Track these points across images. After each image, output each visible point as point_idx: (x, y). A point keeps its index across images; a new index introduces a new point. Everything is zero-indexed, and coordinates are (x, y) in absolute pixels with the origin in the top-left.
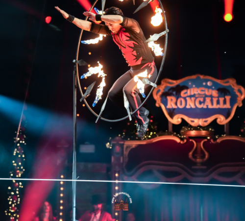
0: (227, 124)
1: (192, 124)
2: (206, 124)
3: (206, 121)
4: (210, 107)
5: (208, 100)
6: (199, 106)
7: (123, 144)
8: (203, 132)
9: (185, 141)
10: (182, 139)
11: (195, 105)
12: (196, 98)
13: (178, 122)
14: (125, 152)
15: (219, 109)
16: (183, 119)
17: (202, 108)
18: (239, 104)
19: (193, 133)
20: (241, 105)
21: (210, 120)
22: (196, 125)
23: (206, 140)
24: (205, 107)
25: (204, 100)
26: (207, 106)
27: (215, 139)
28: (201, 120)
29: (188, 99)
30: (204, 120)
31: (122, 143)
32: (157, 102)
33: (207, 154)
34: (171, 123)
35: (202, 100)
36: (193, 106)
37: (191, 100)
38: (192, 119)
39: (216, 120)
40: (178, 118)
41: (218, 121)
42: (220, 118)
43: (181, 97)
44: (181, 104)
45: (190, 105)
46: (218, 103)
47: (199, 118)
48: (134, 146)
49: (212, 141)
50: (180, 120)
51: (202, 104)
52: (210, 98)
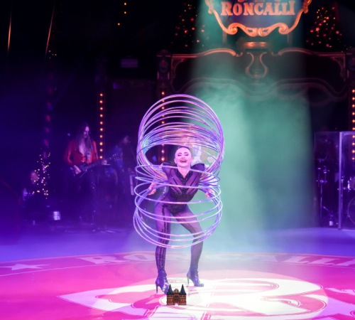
0: (290, 33)
1: (250, 34)
2: (266, 34)
3: (265, 31)
4: (271, 14)
5: (269, 6)
6: (258, 13)
7: (171, 58)
8: (263, 44)
9: (242, 54)
10: (237, 52)
11: (254, 12)
12: (255, 3)
13: (233, 32)
14: (172, 67)
15: (281, 15)
16: (239, 28)
17: (262, 15)
18: (305, 10)
19: (251, 44)
20: (307, 11)
21: (270, 29)
22: (254, 36)
23: (265, 53)
24: (265, 14)
25: (265, 6)
26: (268, 13)
27: (276, 52)
28: (260, 29)
29: (245, 4)
30: (264, 29)
31: (169, 56)
32: (210, 9)
33: (266, 68)
34: (225, 33)
35: (261, 5)
36: (251, 13)
37: (250, 6)
38: (250, 29)
39: (277, 28)
40: (233, 28)
41: (280, 30)
42: (282, 27)
43: (237, 2)
44: (238, 11)
45: (248, 12)
46: (281, 9)
47: (258, 27)
48: (182, 61)
49: (272, 54)
50: (235, 29)
51: (262, 11)
52: (271, 4)
